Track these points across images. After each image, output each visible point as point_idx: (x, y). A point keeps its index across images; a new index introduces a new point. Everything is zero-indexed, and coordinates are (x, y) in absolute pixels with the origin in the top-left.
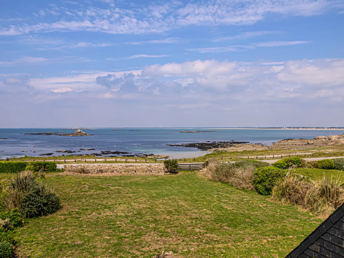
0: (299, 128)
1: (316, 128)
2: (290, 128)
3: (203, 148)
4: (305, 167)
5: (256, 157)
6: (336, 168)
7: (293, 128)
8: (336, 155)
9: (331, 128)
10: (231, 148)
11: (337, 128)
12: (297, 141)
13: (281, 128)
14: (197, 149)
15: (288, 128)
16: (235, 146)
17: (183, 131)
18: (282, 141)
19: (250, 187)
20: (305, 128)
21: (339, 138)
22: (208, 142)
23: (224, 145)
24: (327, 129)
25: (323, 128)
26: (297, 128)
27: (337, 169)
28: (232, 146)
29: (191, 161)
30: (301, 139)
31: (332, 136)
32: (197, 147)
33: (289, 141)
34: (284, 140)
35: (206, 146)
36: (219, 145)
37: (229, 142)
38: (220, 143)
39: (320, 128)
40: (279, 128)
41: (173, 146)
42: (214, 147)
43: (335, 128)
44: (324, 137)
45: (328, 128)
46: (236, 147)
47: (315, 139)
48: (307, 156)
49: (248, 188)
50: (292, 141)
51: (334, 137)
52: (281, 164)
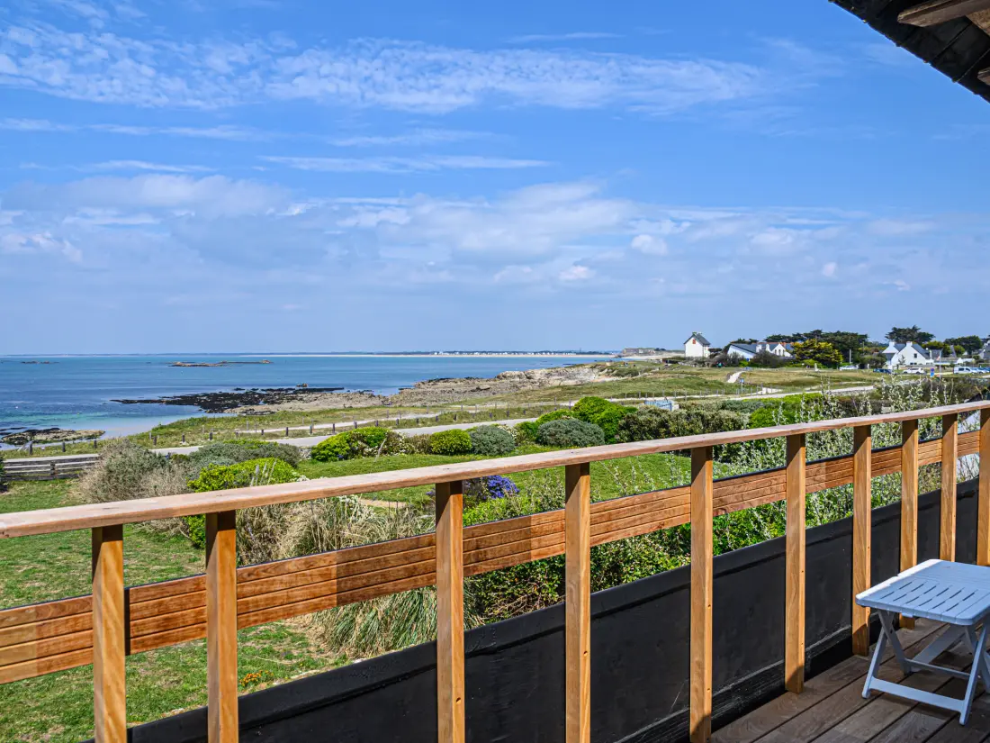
0: (473, 352)
1: (509, 353)
2: (454, 352)
3: (217, 406)
4: (398, 452)
5: (285, 429)
6: (477, 449)
7: (461, 353)
8: (493, 418)
9: (541, 352)
10: (291, 404)
11: (555, 353)
12: (459, 383)
13: (433, 353)
14: (199, 408)
15: (450, 352)
16: (301, 399)
17: (179, 363)
18: (423, 383)
19: (176, 525)
20: (486, 353)
21: (549, 375)
22: (237, 389)
23: (274, 396)
24: (533, 355)
25: (524, 353)
26: (469, 353)
27: (479, 452)
28: (293, 398)
29: (86, 449)
30: (467, 378)
31: (535, 371)
32: (199, 404)
33: (441, 384)
34: (430, 381)
35: (224, 400)
36: (261, 396)
37: (291, 389)
38: (269, 392)
39: (518, 352)
40: (428, 353)
41: (132, 402)
42: (246, 404)
43: (550, 353)
44: (517, 373)
45: (535, 353)
46: (304, 401)
47: (498, 377)
48: (423, 423)
49: (168, 529)
50: (448, 384)
51: (539, 374)
52: (335, 447)
